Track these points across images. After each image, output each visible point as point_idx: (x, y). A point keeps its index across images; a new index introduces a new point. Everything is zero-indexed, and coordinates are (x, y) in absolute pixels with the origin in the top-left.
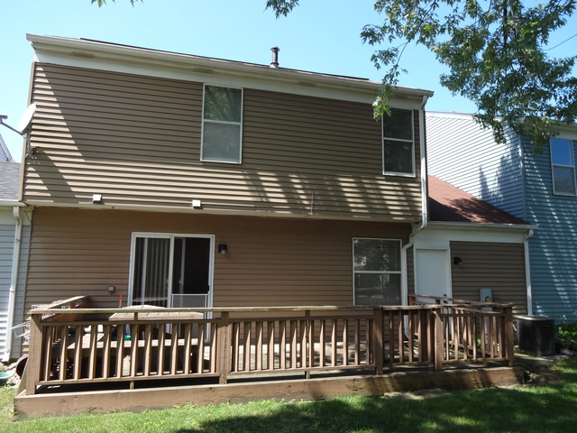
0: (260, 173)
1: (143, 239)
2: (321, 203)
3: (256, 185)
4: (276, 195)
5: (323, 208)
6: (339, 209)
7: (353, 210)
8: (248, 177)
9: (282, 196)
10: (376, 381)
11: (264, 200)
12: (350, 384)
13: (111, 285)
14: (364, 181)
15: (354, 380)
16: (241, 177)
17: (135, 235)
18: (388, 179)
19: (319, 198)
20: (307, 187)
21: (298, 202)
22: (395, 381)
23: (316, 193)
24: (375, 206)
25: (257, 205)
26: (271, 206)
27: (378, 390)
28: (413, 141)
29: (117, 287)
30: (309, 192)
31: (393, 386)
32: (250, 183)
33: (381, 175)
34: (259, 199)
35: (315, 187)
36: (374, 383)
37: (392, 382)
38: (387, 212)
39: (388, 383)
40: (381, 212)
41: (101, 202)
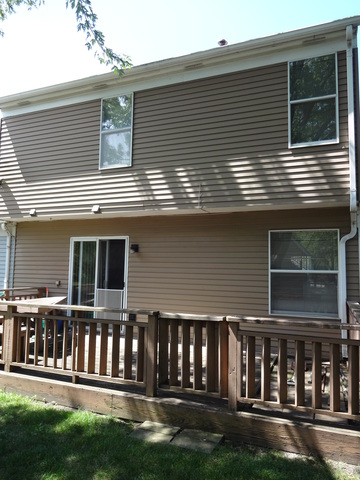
0: (148, 172)
1: (79, 243)
2: (209, 194)
3: (144, 184)
4: (162, 192)
5: (211, 200)
6: (229, 199)
7: (248, 198)
8: (137, 178)
9: (168, 192)
10: (137, 403)
11: (151, 198)
12: (109, 399)
13: (57, 279)
14: (263, 161)
15: (113, 396)
16: (132, 179)
17: (74, 239)
18: (296, 152)
19: (206, 189)
20: (194, 179)
21: (184, 196)
22: (161, 409)
23: (204, 183)
24: (277, 190)
25: (146, 204)
26: (157, 204)
27: (139, 414)
28: (336, 95)
29: (62, 282)
30: (196, 184)
31: (158, 415)
32: (139, 183)
33: (287, 149)
34: (146, 198)
35: (202, 178)
36: (135, 406)
37: (157, 409)
38: (295, 196)
39: (152, 409)
40: (285, 196)
41: (34, 215)
